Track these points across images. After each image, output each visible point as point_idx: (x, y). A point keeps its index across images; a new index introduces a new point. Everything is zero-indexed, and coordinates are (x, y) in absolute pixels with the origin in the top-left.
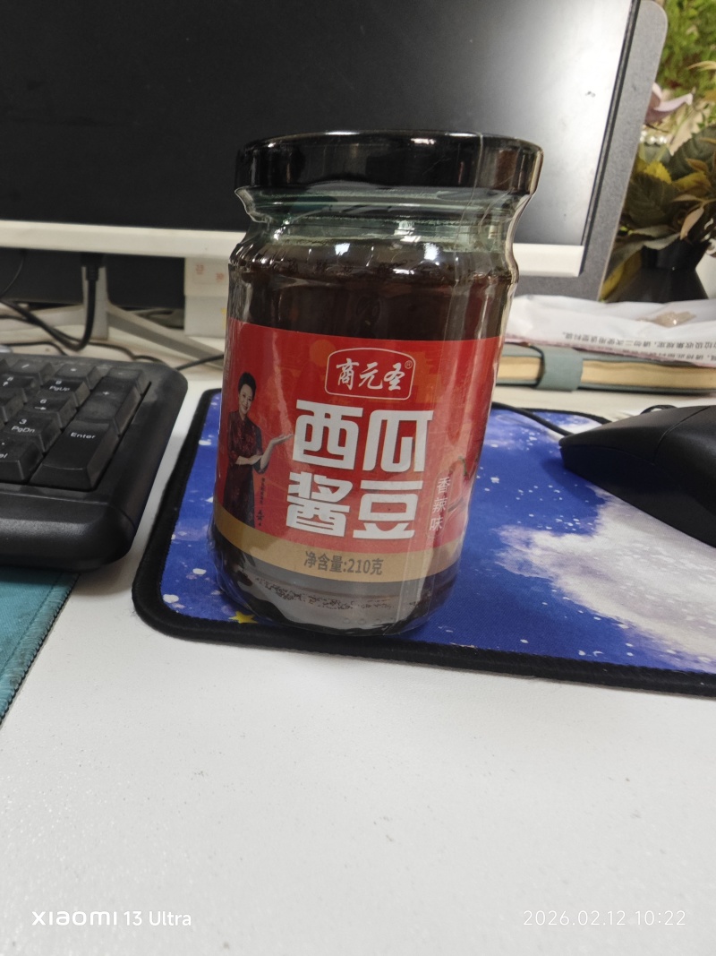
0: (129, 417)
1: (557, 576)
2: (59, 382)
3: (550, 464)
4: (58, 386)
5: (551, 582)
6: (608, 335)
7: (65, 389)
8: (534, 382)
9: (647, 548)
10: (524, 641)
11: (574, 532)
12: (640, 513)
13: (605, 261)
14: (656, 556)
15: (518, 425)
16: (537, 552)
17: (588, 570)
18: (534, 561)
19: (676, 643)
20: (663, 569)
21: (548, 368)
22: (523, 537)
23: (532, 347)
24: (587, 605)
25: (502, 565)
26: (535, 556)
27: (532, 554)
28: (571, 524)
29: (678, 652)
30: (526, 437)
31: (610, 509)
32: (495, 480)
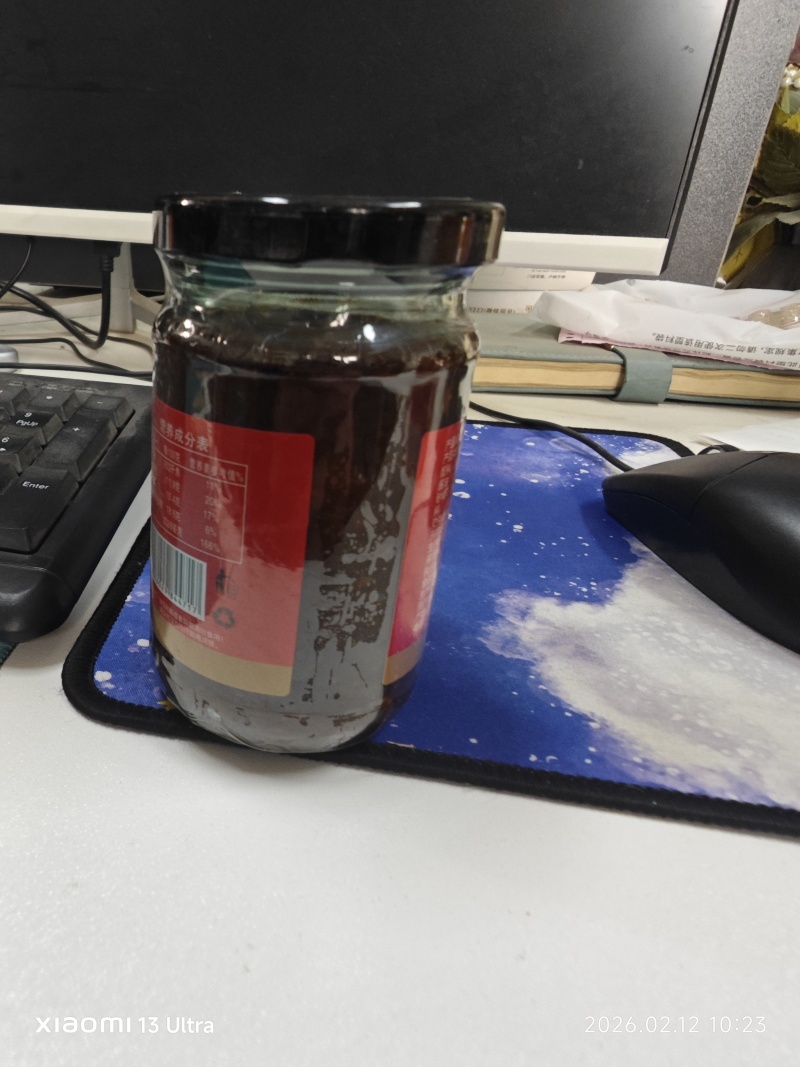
0: (98, 457)
1: (543, 658)
2: (28, 415)
3: (589, 509)
4: (26, 419)
5: (533, 665)
6: (706, 337)
7: (33, 424)
8: (612, 393)
9: (663, 623)
10: (473, 741)
11: (584, 600)
12: (675, 575)
13: (727, 237)
14: (672, 634)
15: (574, 452)
16: (531, 625)
17: (582, 650)
18: (523, 639)
19: (648, 749)
20: (673, 652)
21: (629, 378)
22: (522, 606)
23: (614, 351)
24: (562, 696)
25: (484, 641)
26: (528, 632)
27: (525, 628)
28: (585, 590)
29: (645, 760)
30: (575, 470)
31: (640, 569)
32: (518, 528)
